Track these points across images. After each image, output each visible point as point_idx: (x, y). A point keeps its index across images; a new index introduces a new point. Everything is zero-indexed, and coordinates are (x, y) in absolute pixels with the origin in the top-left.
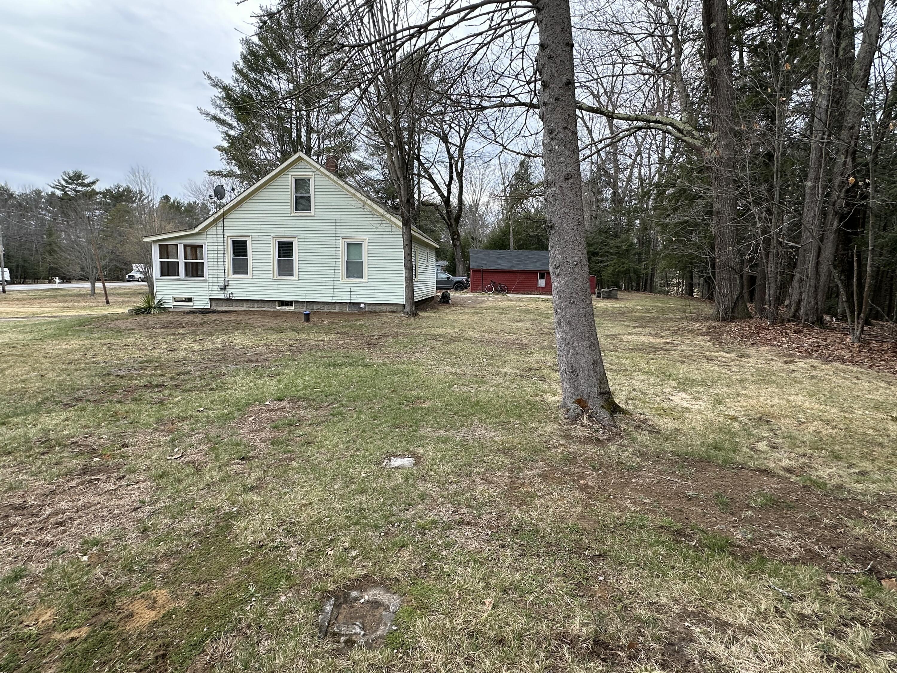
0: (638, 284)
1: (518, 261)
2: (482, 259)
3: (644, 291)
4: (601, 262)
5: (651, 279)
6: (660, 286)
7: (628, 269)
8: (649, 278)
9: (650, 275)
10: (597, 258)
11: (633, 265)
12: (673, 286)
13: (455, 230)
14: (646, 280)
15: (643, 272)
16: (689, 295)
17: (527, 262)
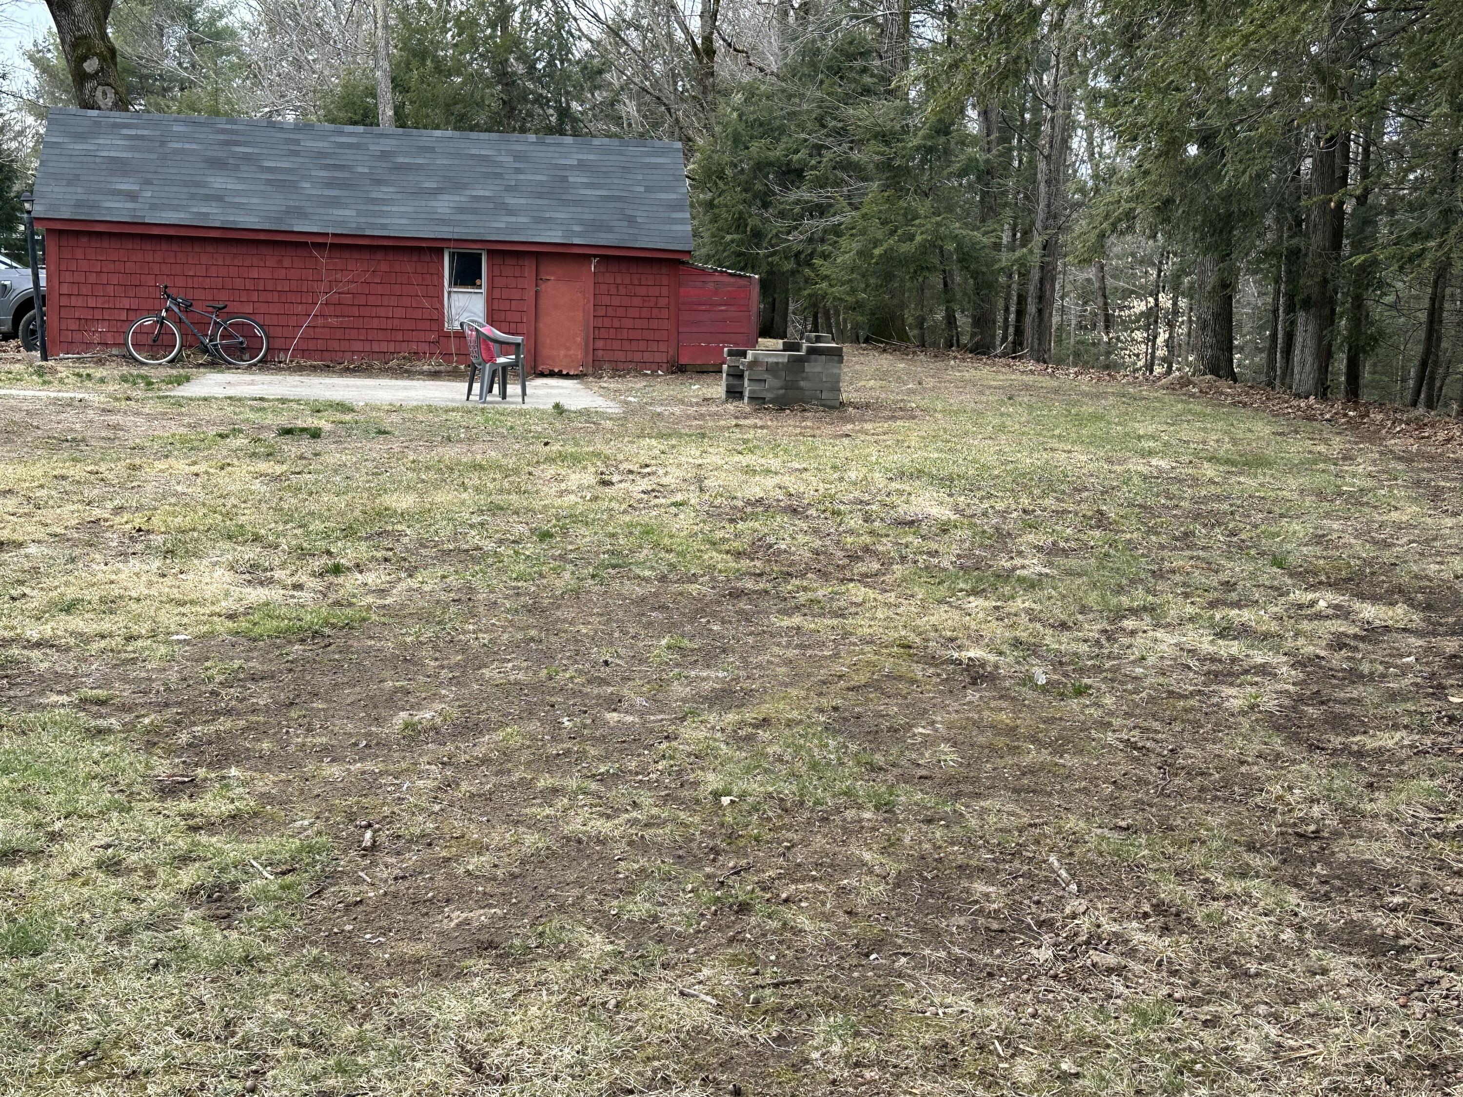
0: (983, 322)
1: (330, 184)
2: (119, 167)
3: (1015, 350)
4: (821, 210)
5: (1041, 298)
6: (1081, 327)
7: (934, 245)
8: (1032, 289)
9: (1035, 274)
10: (804, 194)
11: (956, 226)
12: (1127, 325)
13: (89, 29)
14: (1022, 300)
15: (1005, 258)
16: (1215, 370)
17: (385, 191)
